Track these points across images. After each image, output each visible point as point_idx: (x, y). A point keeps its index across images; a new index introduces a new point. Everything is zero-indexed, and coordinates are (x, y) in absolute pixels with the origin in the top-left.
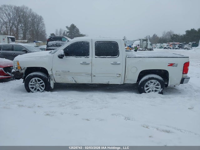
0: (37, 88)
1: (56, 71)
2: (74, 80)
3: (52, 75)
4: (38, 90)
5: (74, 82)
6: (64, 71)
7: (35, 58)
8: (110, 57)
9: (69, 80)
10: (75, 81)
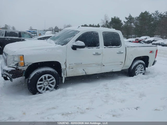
0: (46, 87)
1: (70, 64)
2: (84, 72)
3: (65, 69)
4: (47, 89)
5: (84, 74)
6: (76, 64)
7: (46, 50)
8: (115, 46)
9: (80, 72)
10: (86, 73)
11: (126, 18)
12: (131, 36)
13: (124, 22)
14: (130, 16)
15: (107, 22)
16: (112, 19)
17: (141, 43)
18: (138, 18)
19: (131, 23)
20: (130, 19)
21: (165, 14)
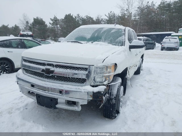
11: (52, 20)
13: (50, 23)
14: (55, 18)
15: (27, 22)
16: (34, 19)
18: (64, 20)
19: (57, 24)
20: (55, 21)
21: (85, 18)
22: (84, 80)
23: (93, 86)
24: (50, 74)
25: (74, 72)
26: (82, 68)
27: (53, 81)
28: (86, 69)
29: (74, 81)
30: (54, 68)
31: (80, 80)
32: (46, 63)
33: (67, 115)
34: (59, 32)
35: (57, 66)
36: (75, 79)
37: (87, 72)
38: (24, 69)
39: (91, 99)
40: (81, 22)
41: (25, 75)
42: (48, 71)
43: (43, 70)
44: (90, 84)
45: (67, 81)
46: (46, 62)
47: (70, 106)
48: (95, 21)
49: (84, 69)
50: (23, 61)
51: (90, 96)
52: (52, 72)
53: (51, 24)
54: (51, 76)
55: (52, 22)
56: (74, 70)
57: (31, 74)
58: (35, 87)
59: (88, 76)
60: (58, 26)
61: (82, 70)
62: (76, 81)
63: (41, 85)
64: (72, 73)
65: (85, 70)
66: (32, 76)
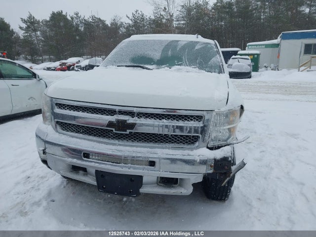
11: (24, 21)
12: (41, 58)
13: (21, 28)
14: (31, 17)
17: (73, 69)
18: (49, 22)
19: (35, 30)
20: (31, 24)
21: (90, 20)
22: (196, 139)
23: (211, 149)
24: (126, 131)
25: (177, 125)
26: (192, 116)
27: (130, 143)
28: (199, 118)
29: (175, 142)
30: (134, 119)
31: (187, 139)
32: (117, 110)
33: (140, 203)
34: (40, 46)
35: (140, 115)
36: (179, 138)
37: (201, 124)
38: (57, 122)
39: (211, 171)
40: (83, 28)
41: (62, 135)
42: (122, 125)
43: (111, 124)
44: (206, 145)
45: (162, 142)
46: (117, 108)
47: (168, 187)
48: (109, 25)
49: (194, 118)
50: (56, 107)
51: (210, 167)
52: (132, 126)
53: (23, 30)
54: (127, 135)
55: (24, 26)
56: (175, 120)
57: (78, 132)
58: (91, 157)
59: (204, 130)
60: (38, 33)
61: (192, 120)
62: (178, 140)
63: (109, 152)
64: (173, 126)
65: (197, 120)
66: (81, 135)
